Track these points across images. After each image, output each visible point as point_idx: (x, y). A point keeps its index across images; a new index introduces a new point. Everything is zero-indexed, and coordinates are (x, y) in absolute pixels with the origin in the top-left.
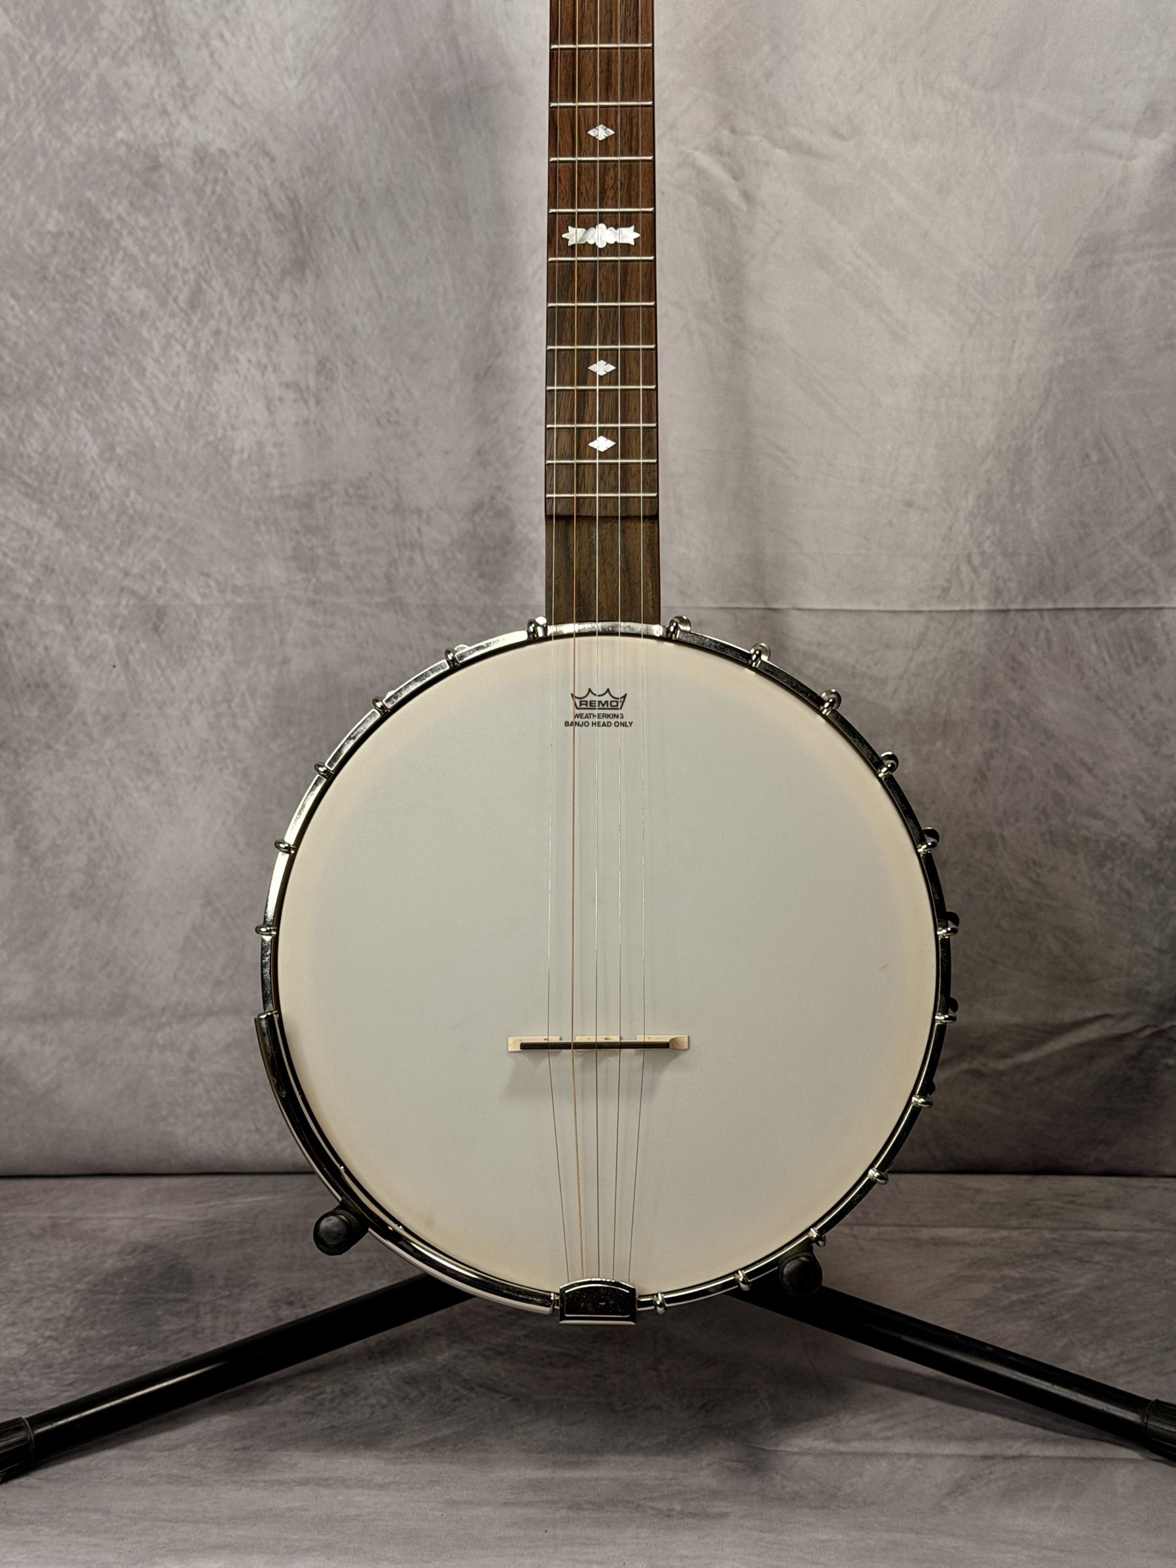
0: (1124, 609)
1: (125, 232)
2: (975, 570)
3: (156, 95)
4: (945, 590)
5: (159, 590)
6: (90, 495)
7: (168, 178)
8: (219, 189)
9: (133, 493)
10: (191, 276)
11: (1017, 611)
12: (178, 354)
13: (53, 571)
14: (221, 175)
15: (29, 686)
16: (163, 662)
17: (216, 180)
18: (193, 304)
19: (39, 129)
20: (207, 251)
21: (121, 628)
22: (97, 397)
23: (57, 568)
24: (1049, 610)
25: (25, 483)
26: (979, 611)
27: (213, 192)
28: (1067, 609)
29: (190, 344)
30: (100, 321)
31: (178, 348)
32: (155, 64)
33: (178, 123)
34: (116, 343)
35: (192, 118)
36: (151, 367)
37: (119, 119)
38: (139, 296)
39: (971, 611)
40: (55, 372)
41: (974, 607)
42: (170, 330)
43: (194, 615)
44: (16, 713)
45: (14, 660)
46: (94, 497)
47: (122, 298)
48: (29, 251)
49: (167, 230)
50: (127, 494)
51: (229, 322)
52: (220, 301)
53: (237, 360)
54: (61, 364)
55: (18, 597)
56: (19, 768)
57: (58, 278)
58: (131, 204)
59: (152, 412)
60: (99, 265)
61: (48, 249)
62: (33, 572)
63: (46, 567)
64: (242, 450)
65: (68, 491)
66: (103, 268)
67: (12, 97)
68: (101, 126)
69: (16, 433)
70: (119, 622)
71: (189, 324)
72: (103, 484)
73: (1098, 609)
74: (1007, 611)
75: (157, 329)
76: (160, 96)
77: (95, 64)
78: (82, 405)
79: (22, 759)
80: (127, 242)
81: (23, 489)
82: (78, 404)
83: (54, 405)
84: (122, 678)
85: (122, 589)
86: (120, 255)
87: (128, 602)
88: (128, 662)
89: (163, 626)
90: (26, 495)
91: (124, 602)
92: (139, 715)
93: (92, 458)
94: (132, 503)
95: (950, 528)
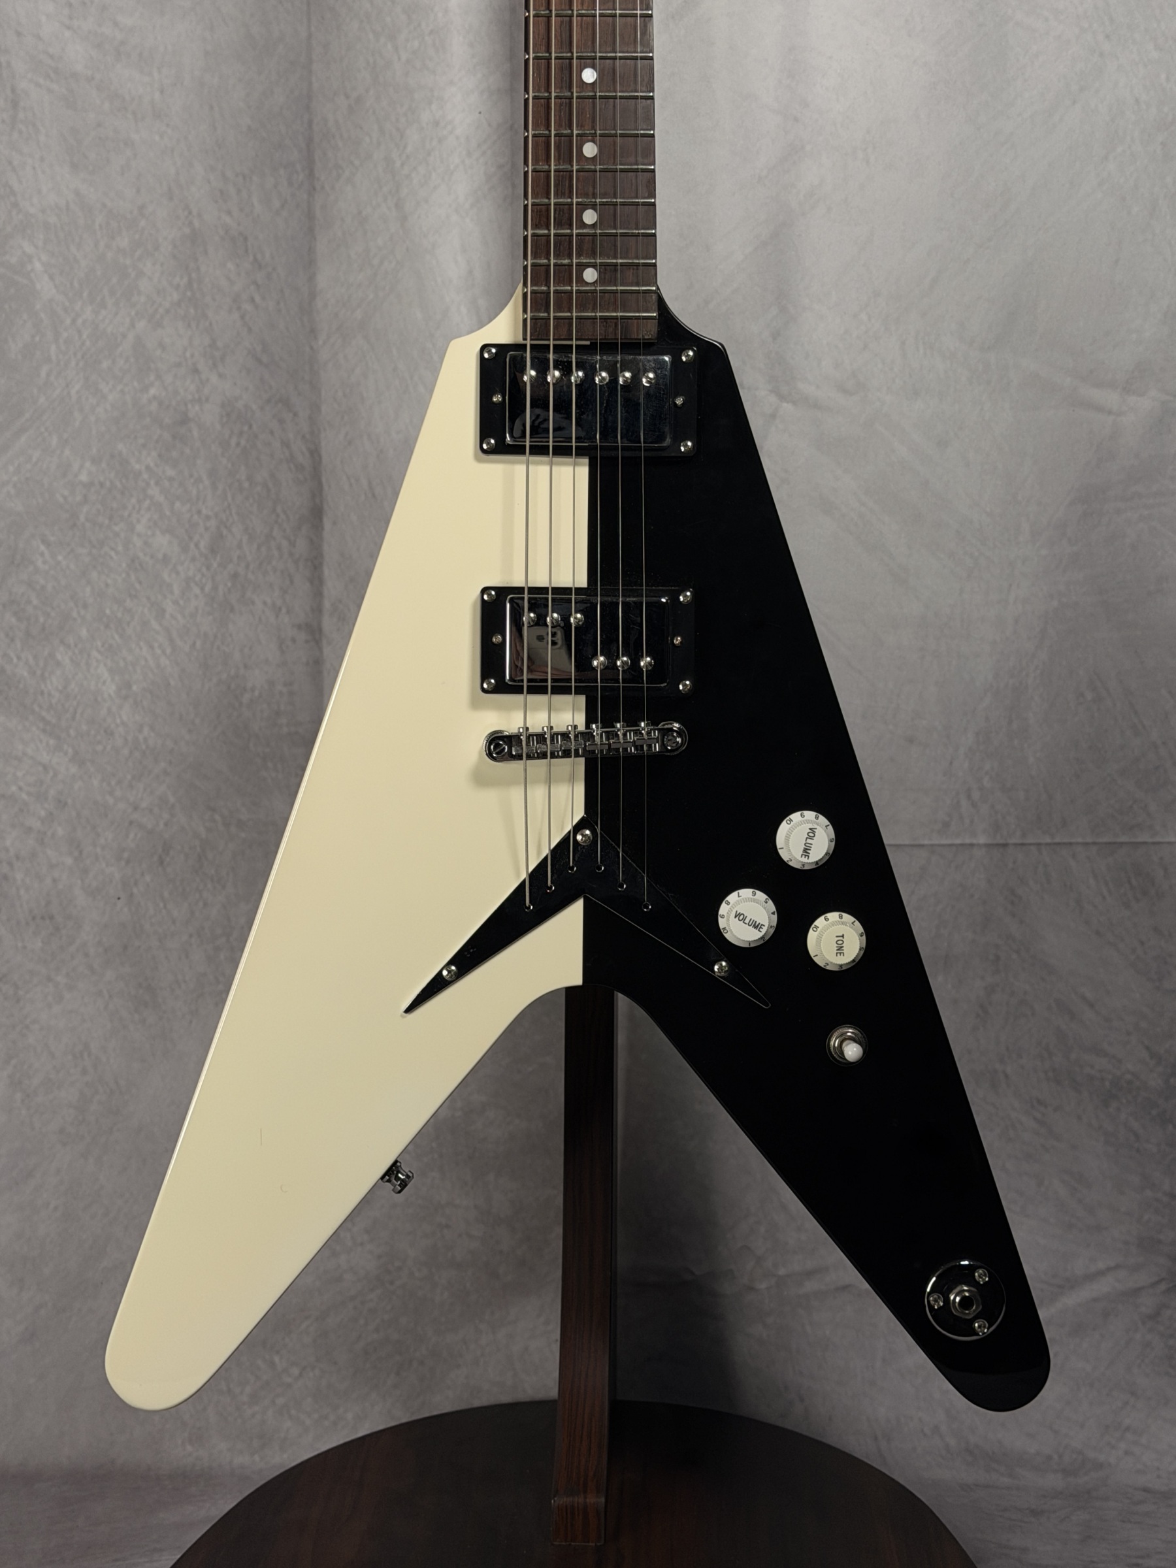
0: (1122, 843)
1: (152, 482)
2: (974, 805)
3: (188, 355)
4: (946, 825)
5: (166, 824)
6: (105, 731)
7: (195, 433)
8: (243, 442)
9: (146, 730)
10: (213, 523)
11: (1016, 845)
12: (196, 596)
13: (66, 804)
14: (246, 428)
15: (34, 918)
16: (166, 894)
17: (241, 433)
18: (213, 551)
19: (77, 387)
20: (230, 499)
21: (128, 862)
22: (117, 637)
23: (70, 801)
24: (1047, 844)
25: (43, 719)
26: (979, 845)
27: (238, 444)
28: (1064, 844)
29: (207, 589)
30: (124, 565)
31: (197, 590)
32: (189, 325)
33: (208, 380)
34: (137, 586)
35: (220, 376)
36: (170, 608)
37: (152, 378)
38: (162, 541)
39: (972, 845)
40: (79, 613)
41: (975, 841)
42: (191, 573)
43: (198, 849)
44: (20, 944)
45: (22, 892)
46: (109, 733)
47: (146, 543)
48: (61, 500)
49: (192, 480)
50: (140, 731)
51: (247, 567)
52: (240, 546)
53: (253, 603)
54: (85, 606)
55: (30, 829)
56: (18, 1001)
57: (88, 525)
58: (160, 456)
59: (168, 651)
60: (126, 514)
61: (79, 498)
62: (46, 806)
63: (60, 801)
64: (253, 690)
65: (84, 727)
66: (130, 515)
67: (54, 357)
68: (136, 384)
69: (39, 672)
70: (126, 855)
71: (208, 568)
72: (118, 721)
73: (1094, 843)
74: (1005, 845)
75: (178, 573)
76: (192, 356)
77: (133, 325)
78: (103, 646)
79: (21, 993)
80: (154, 491)
81: (41, 725)
82: (99, 644)
83: (76, 645)
84: (126, 910)
85: (131, 823)
86: (148, 502)
87: (136, 835)
88: (132, 895)
89: (168, 859)
90: (44, 731)
91: (132, 836)
92: (139, 947)
93: (110, 695)
94: (146, 740)
95: (951, 763)
